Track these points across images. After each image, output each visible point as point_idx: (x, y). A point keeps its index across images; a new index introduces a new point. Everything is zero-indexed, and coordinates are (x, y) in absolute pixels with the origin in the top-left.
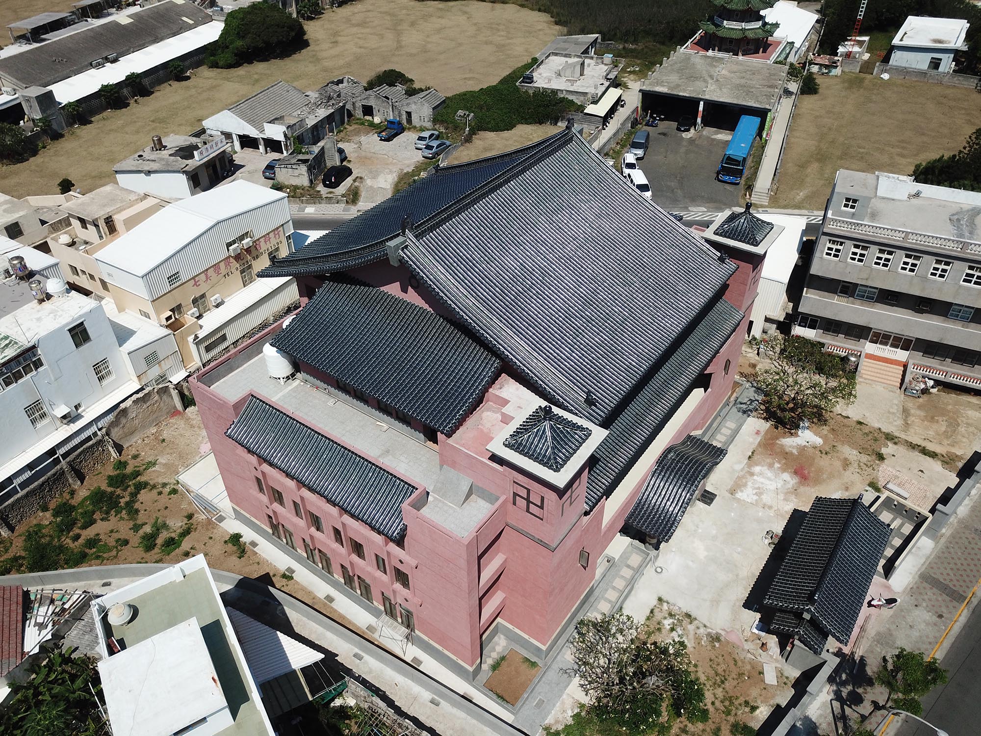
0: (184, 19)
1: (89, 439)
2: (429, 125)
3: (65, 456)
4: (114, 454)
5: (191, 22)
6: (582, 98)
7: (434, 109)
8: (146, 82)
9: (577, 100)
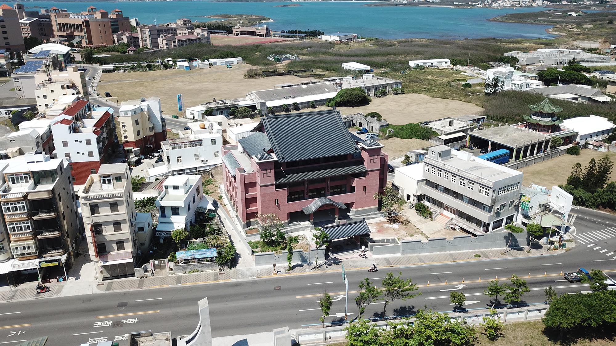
0: (326, 89)
1: (206, 170)
2: (378, 132)
3: (199, 171)
4: (211, 177)
5: (327, 90)
6: (441, 132)
7: (380, 126)
8: (300, 106)
9: (439, 133)
